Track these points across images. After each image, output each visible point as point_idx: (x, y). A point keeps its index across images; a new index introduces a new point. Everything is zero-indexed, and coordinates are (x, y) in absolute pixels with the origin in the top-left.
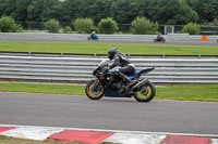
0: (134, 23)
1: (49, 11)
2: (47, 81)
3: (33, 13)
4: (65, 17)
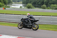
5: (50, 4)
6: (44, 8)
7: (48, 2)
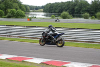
1: (84, 9)
2: (84, 42)
3: (77, 10)
4: (92, 12)
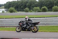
0: (53, 8)
5: (32, 7)
6: (27, 11)
7: (30, 6)
